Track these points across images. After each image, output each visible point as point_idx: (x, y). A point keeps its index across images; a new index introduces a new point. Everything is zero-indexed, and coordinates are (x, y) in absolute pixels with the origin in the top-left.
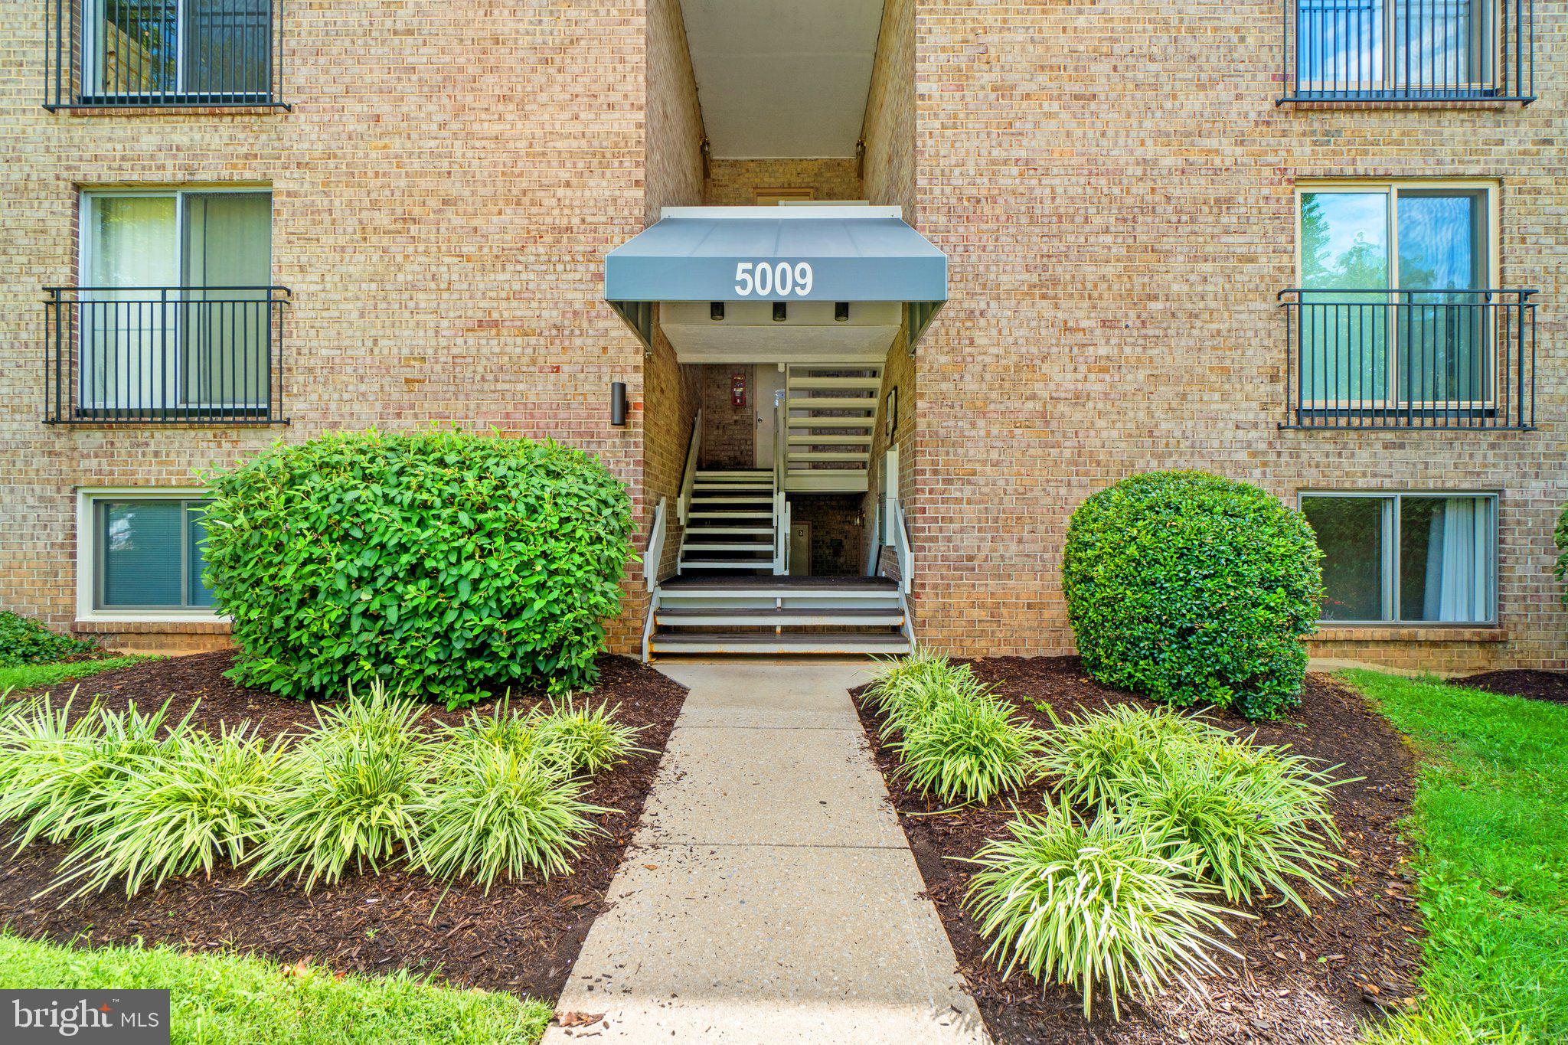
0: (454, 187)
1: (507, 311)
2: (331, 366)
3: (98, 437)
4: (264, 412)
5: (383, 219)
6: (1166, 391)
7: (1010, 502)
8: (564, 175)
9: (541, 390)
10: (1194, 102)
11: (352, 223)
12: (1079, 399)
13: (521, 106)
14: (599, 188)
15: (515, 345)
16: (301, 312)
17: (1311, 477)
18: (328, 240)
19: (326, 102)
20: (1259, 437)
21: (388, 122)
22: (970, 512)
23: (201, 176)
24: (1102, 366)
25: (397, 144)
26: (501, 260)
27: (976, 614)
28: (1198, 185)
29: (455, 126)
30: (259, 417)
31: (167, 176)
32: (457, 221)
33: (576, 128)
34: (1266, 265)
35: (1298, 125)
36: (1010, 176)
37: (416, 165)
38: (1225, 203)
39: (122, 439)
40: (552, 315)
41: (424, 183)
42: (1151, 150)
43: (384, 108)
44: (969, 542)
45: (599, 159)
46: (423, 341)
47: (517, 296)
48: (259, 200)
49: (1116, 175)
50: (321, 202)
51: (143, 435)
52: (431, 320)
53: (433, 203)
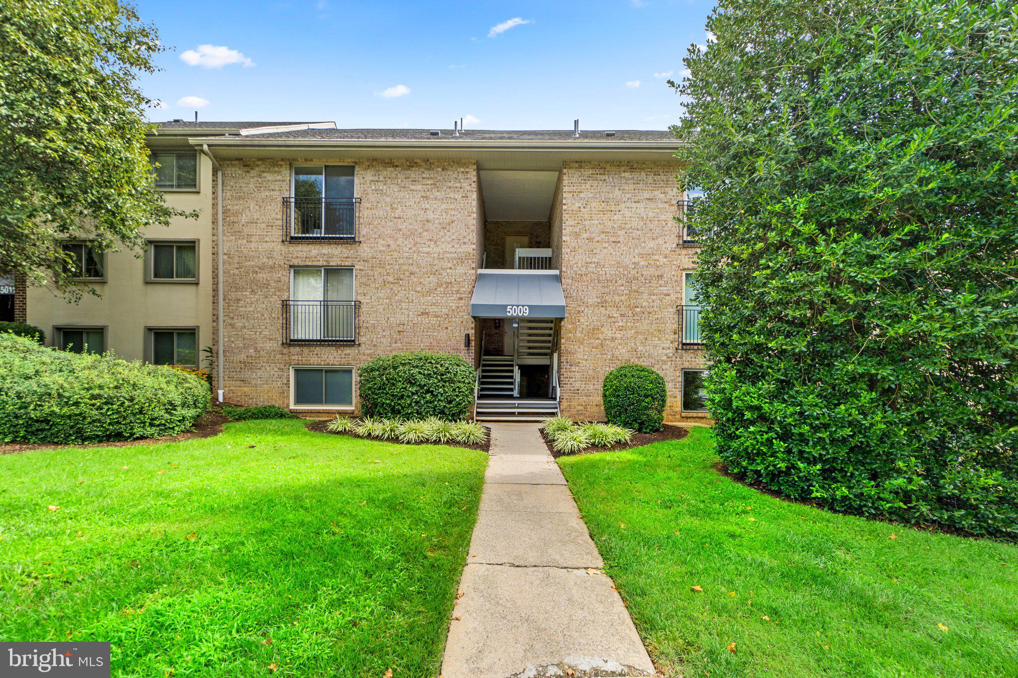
0: (414, 269)
1: (431, 309)
2: (374, 326)
3: (298, 349)
4: (353, 341)
5: (391, 279)
6: (640, 337)
7: (591, 372)
8: (449, 265)
9: (442, 335)
10: (651, 244)
11: (381, 280)
12: (613, 339)
13: (435, 242)
14: (461, 270)
15: (434, 321)
16: (364, 308)
17: (686, 365)
18: (373, 285)
19: (372, 240)
20: (670, 352)
21: (393, 247)
22: (578, 375)
23: (332, 264)
24: (621, 329)
25: (395, 254)
26: (429, 292)
27: (580, 408)
28: (652, 271)
29: (414, 249)
30: (351, 343)
31: (320, 264)
32: (415, 280)
33: (453, 250)
34: (673, 297)
35: (684, 252)
36: (591, 268)
37: (402, 261)
38: (661, 276)
39: (306, 350)
40: (445, 311)
41: (405, 267)
42: (637, 260)
43: (391, 242)
44: (577, 385)
45: (461, 261)
46: (403, 318)
47: (434, 304)
48: (349, 270)
49: (626, 268)
50: (370, 273)
51: (312, 349)
52: (406, 312)
53: (407, 274)
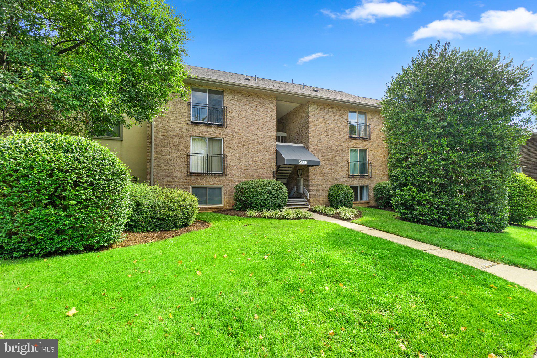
0: (251, 141)
1: (258, 160)
2: (233, 167)
3: (195, 177)
4: (223, 174)
5: (240, 145)
6: (336, 173)
7: (320, 187)
8: (266, 140)
9: (263, 171)
10: (339, 137)
11: (236, 145)
12: (327, 173)
13: (260, 130)
14: (270, 143)
15: (259, 165)
16: (228, 158)
17: (351, 183)
18: (232, 148)
19: (232, 127)
20: (346, 178)
21: (241, 131)
22: (316, 188)
23: (212, 136)
24: (330, 169)
25: (242, 134)
26: (258, 152)
27: (317, 201)
28: (339, 147)
29: (251, 132)
30: (222, 175)
31: (207, 136)
32: (251, 146)
33: (267, 134)
34: (346, 157)
35: (349, 141)
36: (320, 145)
37: (245, 137)
38: (342, 150)
39: (199, 178)
40: (264, 160)
41: (247, 140)
42: (334, 143)
43: (241, 129)
44: (315, 192)
45: (270, 139)
46: (246, 163)
47: (259, 157)
48: (220, 140)
49: (331, 145)
50: (231, 142)
51: (203, 177)
52: (247, 160)
53: (248, 143)
